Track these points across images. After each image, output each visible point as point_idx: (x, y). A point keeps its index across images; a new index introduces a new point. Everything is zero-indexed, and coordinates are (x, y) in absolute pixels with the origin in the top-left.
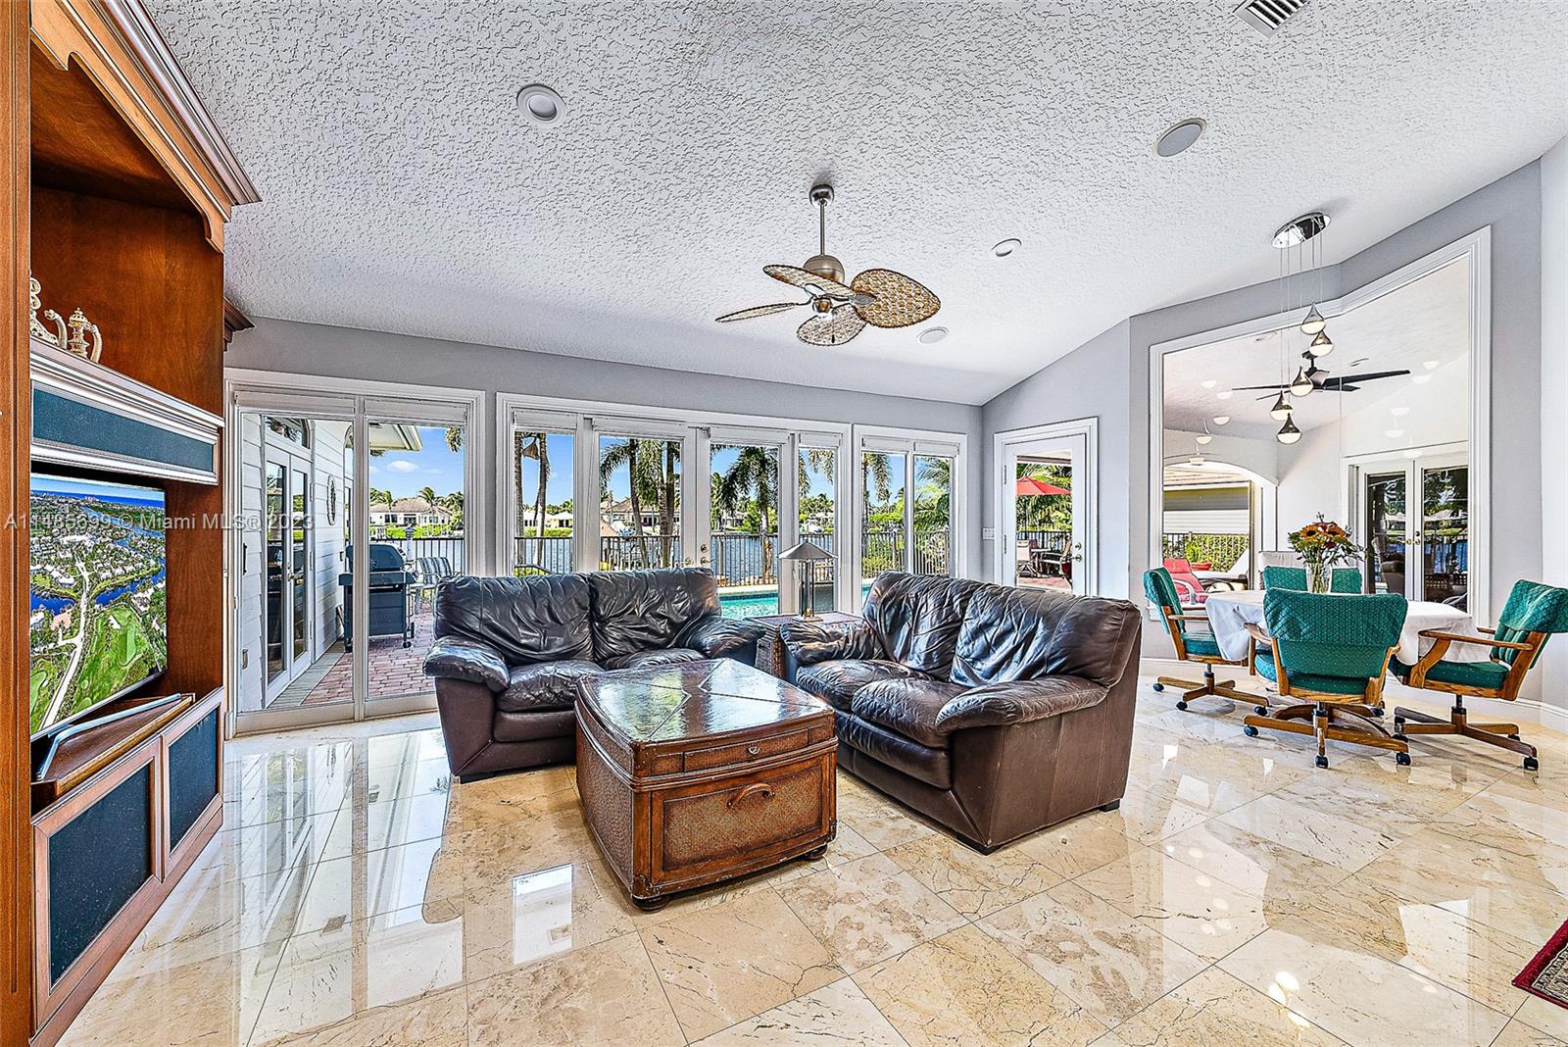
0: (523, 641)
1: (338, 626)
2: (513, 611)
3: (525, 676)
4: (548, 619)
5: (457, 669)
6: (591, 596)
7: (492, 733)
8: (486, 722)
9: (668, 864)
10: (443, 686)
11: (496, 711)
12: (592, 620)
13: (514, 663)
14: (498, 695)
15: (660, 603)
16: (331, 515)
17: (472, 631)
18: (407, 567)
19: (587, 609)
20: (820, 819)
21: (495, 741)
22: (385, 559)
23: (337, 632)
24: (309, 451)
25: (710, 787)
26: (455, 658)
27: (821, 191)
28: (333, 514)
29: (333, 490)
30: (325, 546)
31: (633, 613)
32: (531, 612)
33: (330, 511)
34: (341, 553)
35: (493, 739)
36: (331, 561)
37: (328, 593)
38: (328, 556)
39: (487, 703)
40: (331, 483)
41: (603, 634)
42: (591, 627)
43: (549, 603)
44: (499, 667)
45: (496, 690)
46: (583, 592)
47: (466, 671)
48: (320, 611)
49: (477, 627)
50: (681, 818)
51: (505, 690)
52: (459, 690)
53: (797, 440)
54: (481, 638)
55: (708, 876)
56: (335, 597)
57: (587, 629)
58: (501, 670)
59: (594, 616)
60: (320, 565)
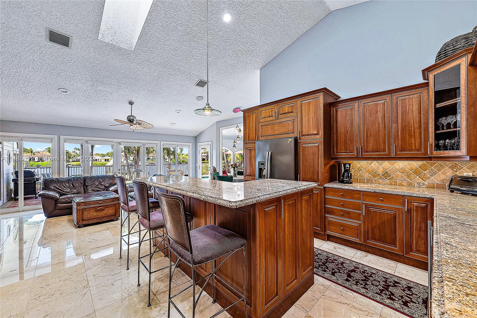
0: (65, 191)
1: (11, 194)
2: (62, 185)
3: (63, 197)
4: (72, 186)
5: (46, 195)
6: (84, 181)
7: (55, 208)
8: (54, 206)
9: (83, 220)
10: (43, 199)
11: (56, 203)
12: (84, 186)
13: (61, 195)
14: (56, 201)
15: (102, 182)
16: (9, 162)
17: (52, 189)
18: (36, 176)
19: (82, 184)
20: (116, 214)
21: (56, 210)
22: (29, 175)
23: (11, 195)
24: (2, 145)
25: (91, 208)
26: (46, 194)
27: (131, 103)
28: (10, 162)
29: (9, 155)
30: (7, 171)
31: (95, 184)
32: (67, 185)
33: (9, 161)
34: (12, 173)
35: (55, 209)
36: (9, 175)
37: (8, 184)
38: (8, 174)
39: (54, 202)
40: (9, 153)
41: (87, 189)
42: (84, 187)
43: (72, 183)
44: (57, 195)
45: (56, 199)
46: (82, 180)
47: (48, 196)
48: (5, 190)
49: (53, 188)
50: (86, 213)
51: (58, 199)
52: (47, 200)
53: (145, 145)
54: (54, 190)
55: (91, 222)
56: (10, 186)
57: (83, 188)
58: (57, 196)
59: (84, 185)
60: (5, 176)
